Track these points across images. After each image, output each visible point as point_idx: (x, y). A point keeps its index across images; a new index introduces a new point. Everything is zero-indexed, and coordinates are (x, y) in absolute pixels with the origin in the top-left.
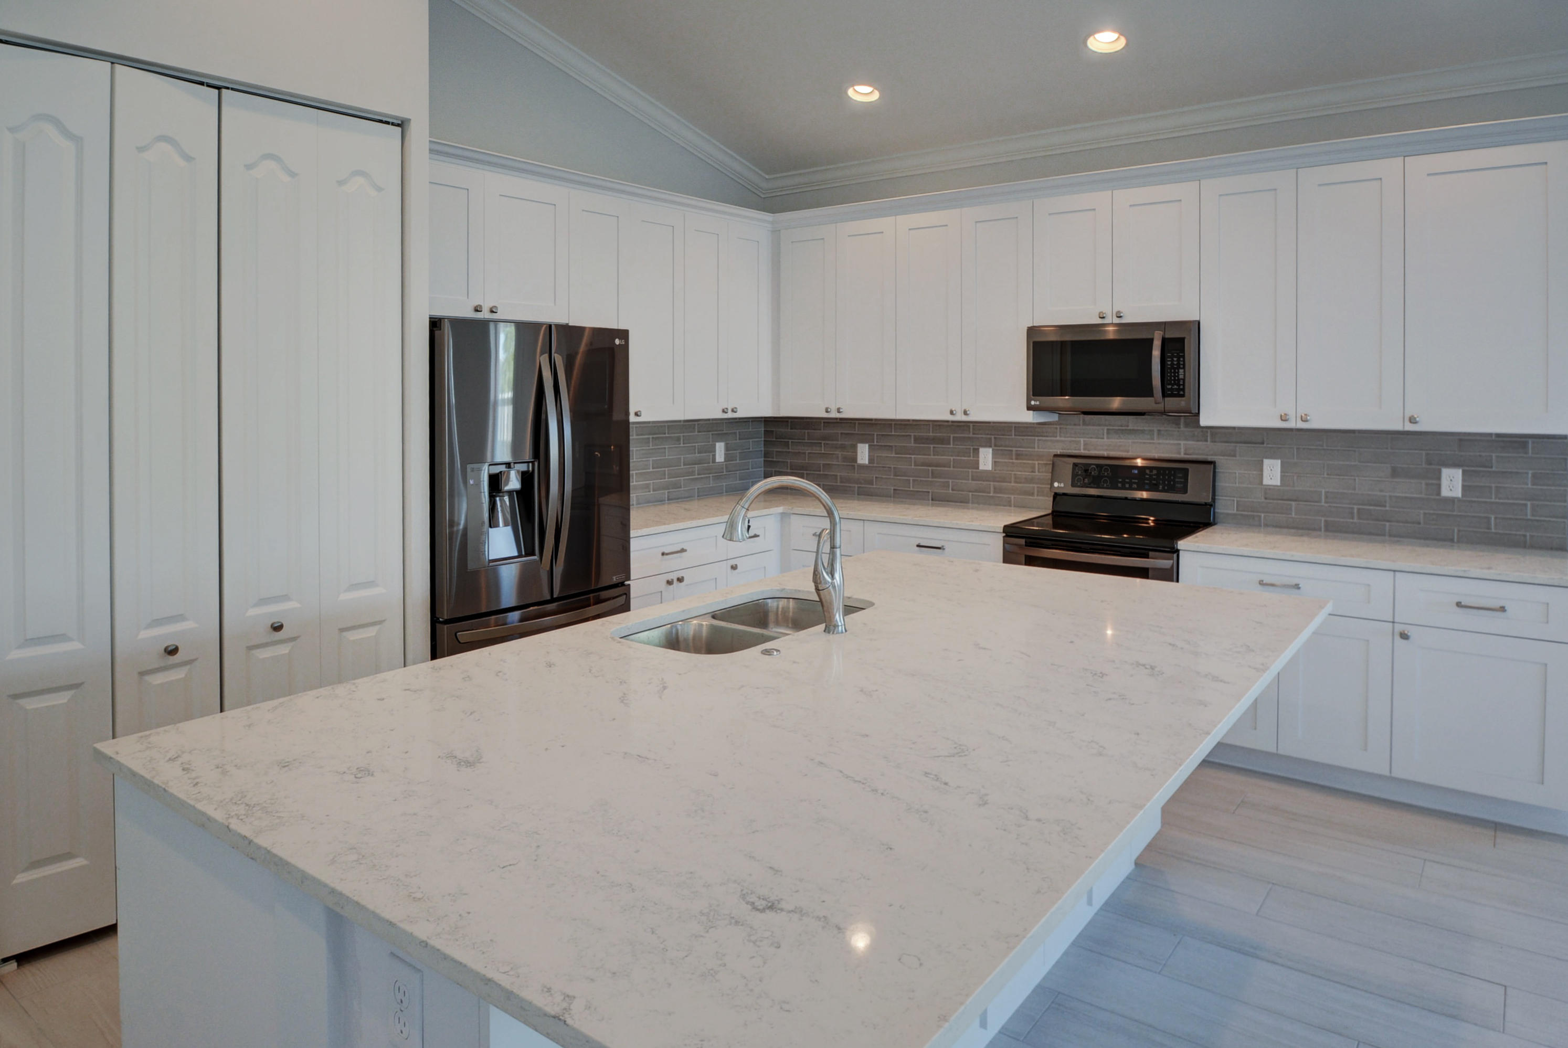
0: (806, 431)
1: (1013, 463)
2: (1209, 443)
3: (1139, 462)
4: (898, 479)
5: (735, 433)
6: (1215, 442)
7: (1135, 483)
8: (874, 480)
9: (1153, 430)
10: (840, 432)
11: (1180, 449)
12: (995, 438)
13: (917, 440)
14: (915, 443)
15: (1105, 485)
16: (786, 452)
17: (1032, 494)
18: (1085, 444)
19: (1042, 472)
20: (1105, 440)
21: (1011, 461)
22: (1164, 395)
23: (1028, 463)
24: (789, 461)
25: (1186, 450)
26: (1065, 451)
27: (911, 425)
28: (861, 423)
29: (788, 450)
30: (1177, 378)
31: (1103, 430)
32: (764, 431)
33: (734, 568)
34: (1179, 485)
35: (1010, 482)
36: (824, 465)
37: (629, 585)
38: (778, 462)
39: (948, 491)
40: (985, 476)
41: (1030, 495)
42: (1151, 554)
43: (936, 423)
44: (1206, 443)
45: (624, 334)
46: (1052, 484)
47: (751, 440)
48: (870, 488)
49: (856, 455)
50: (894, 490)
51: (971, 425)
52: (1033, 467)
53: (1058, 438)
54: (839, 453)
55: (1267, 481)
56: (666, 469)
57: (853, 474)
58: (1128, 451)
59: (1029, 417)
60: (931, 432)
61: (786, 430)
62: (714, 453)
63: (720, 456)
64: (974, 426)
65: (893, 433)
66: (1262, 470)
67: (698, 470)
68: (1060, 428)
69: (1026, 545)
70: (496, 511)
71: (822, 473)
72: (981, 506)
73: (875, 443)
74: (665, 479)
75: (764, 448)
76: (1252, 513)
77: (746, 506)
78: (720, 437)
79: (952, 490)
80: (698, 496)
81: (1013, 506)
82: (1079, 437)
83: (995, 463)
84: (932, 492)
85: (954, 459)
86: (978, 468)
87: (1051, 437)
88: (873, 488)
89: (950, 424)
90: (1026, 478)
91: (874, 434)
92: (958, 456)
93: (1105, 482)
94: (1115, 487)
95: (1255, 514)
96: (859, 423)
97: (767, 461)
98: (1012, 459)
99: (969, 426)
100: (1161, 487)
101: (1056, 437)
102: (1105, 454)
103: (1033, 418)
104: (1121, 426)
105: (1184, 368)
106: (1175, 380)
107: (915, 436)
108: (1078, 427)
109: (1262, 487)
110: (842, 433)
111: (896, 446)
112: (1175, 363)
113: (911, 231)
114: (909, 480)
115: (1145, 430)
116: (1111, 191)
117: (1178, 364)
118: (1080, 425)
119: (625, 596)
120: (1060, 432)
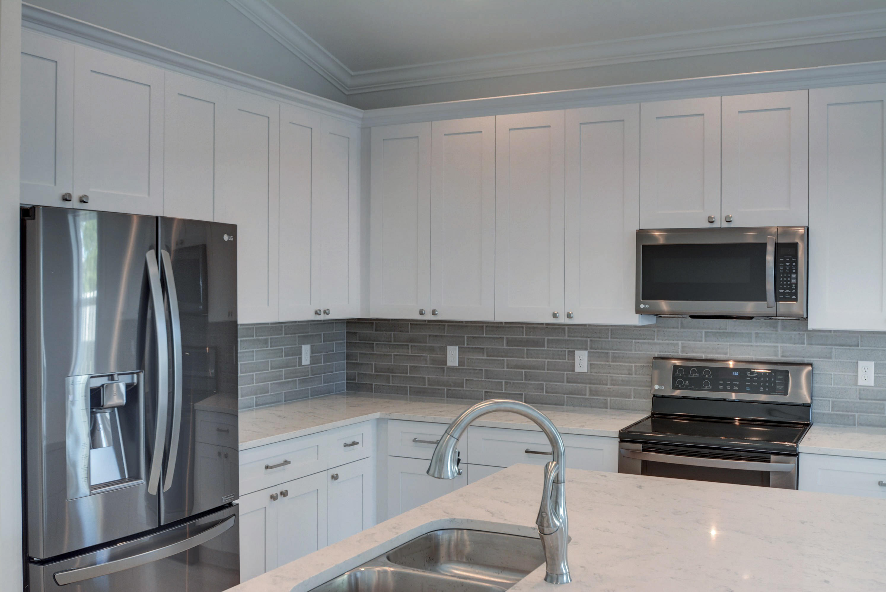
0: (392, 333)
1: (610, 366)
2: (805, 345)
3: (731, 364)
4: (489, 381)
5: (320, 335)
6: (812, 344)
7: (736, 385)
8: (465, 382)
9: (751, 333)
10: (428, 334)
11: (778, 351)
12: (591, 340)
13: (509, 342)
14: (507, 345)
15: (706, 387)
16: (371, 354)
17: (629, 396)
18: (683, 347)
19: (639, 374)
20: (703, 342)
21: (608, 363)
22: (777, 299)
23: (624, 365)
24: (374, 363)
25: (783, 352)
26: (662, 353)
27: (503, 327)
28: (451, 326)
29: (372, 352)
30: (789, 283)
31: (701, 332)
32: (347, 332)
33: (335, 477)
34: (779, 387)
35: (607, 385)
36: (411, 367)
37: (238, 505)
38: (362, 364)
39: (542, 394)
40: (580, 378)
41: (626, 397)
42: (773, 457)
43: (529, 326)
44: (803, 346)
45: (232, 229)
46: (651, 386)
47: (334, 342)
48: (460, 390)
49: (446, 357)
50: (486, 392)
51: (566, 327)
52: (630, 369)
53: (656, 341)
54: (428, 355)
55: (861, 382)
56: (254, 373)
57: (442, 377)
58: (726, 354)
59: (635, 320)
60: (524, 334)
61: (371, 332)
62: (299, 356)
63: (306, 360)
64: (569, 328)
65: (485, 335)
66: (857, 372)
67: (284, 375)
68: (658, 331)
69: (643, 450)
70: (97, 432)
71: (408, 375)
72: (577, 408)
73: (466, 345)
74: (253, 383)
75: (347, 350)
76: (847, 413)
77: (456, 435)
78: (305, 339)
79: (546, 392)
80: (285, 401)
81: (609, 407)
82: (677, 340)
83: (591, 366)
84: (525, 395)
85: (548, 362)
86: (573, 371)
87: (648, 339)
88: (464, 390)
89: (545, 326)
90: (622, 381)
91: (464, 337)
92: (553, 359)
93: (707, 384)
94: (715, 389)
95: (849, 413)
96: (448, 326)
97: (350, 363)
98: (608, 361)
99: (564, 329)
100: (762, 388)
101: (654, 340)
102: (703, 356)
103: (639, 321)
104: (719, 329)
105: (796, 273)
106: (787, 284)
107: (507, 338)
108: (676, 330)
109: (857, 387)
110: (430, 336)
111: (487, 348)
112: (788, 268)
113: (512, 132)
114: (502, 382)
115: (742, 333)
116: (720, 97)
117: (791, 269)
118: (677, 328)
119: (234, 516)
120: (658, 335)
